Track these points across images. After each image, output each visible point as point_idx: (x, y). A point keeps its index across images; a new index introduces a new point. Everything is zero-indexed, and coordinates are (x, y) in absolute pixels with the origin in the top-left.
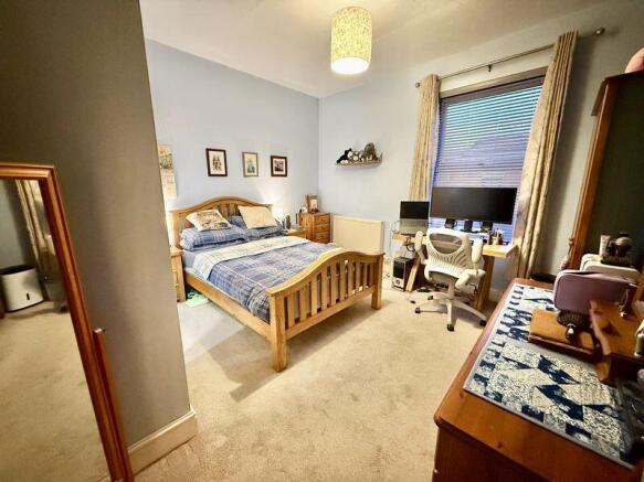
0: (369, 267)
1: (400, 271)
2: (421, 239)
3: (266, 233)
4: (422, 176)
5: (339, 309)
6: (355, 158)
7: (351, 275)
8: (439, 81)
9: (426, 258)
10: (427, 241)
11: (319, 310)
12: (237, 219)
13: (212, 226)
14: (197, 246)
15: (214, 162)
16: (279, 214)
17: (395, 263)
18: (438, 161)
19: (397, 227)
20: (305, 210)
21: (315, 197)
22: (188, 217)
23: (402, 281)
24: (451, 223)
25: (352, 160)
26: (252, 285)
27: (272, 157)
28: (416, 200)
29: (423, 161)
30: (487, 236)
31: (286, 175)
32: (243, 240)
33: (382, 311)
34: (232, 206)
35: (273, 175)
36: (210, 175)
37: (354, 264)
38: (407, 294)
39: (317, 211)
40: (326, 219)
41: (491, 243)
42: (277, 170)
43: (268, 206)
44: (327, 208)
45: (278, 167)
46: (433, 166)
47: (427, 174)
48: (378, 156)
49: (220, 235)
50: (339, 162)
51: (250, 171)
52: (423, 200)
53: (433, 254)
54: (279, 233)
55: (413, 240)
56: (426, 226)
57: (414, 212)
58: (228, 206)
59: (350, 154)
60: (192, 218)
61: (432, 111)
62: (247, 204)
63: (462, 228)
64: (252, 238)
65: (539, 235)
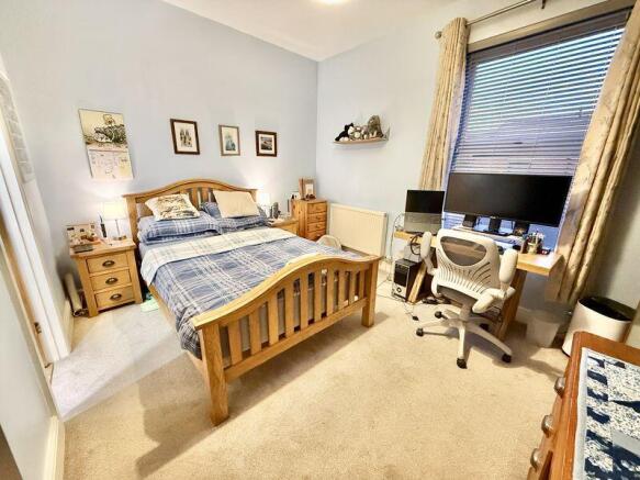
0: (358, 275)
1: (403, 276)
2: (430, 241)
3: (245, 223)
4: (437, 158)
5: (312, 333)
6: (357, 135)
7: (331, 288)
8: (467, 27)
9: (436, 267)
10: (437, 244)
11: (282, 337)
12: (210, 205)
13: (173, 214)
14: (153, 239)
15: (183, 137)
16: (265, 201)
17: (397, 266)
18: (458, 140)
19: (402, 222)
20: (299, 197)
21: (311, 182)
22: (147, 203)
23: (404, 290)
24: (471, 221)
25: (353, 138)
26: (187, 304)
27: (258, 133)
28: (428, 189)
29: (440, 137)
30: (520, 240)
31: (275, 155)
32: (214, 232)
33: (374, 330)
34: (205, 191)
35: (258, 154)
36: (176, 152)
37: (337, 274)
38: (409, 306)
39: (312, 197)
40: (321, 207)
41: (525, 251)
42: (264, 148)
43: (251, 191)
44: (324, 194)
45: (266, 144)
46: (453, 146)
47: (444, 155)
48: (384, 132)
49: (184, 225)
50: (337, 139)
51: (230, 148)
52: (438, 189)
53: (444, 264)
54: (262, 224)
55: (419, 240)
56: (438, 222)
57: (423, 203)
58: (200, 189)
59: (351, 130)
60: (151, 204)
61: (456, 70)
62: (225, 188)
63: (486, 227)
64: (226, 229)
65: (598, 245)
